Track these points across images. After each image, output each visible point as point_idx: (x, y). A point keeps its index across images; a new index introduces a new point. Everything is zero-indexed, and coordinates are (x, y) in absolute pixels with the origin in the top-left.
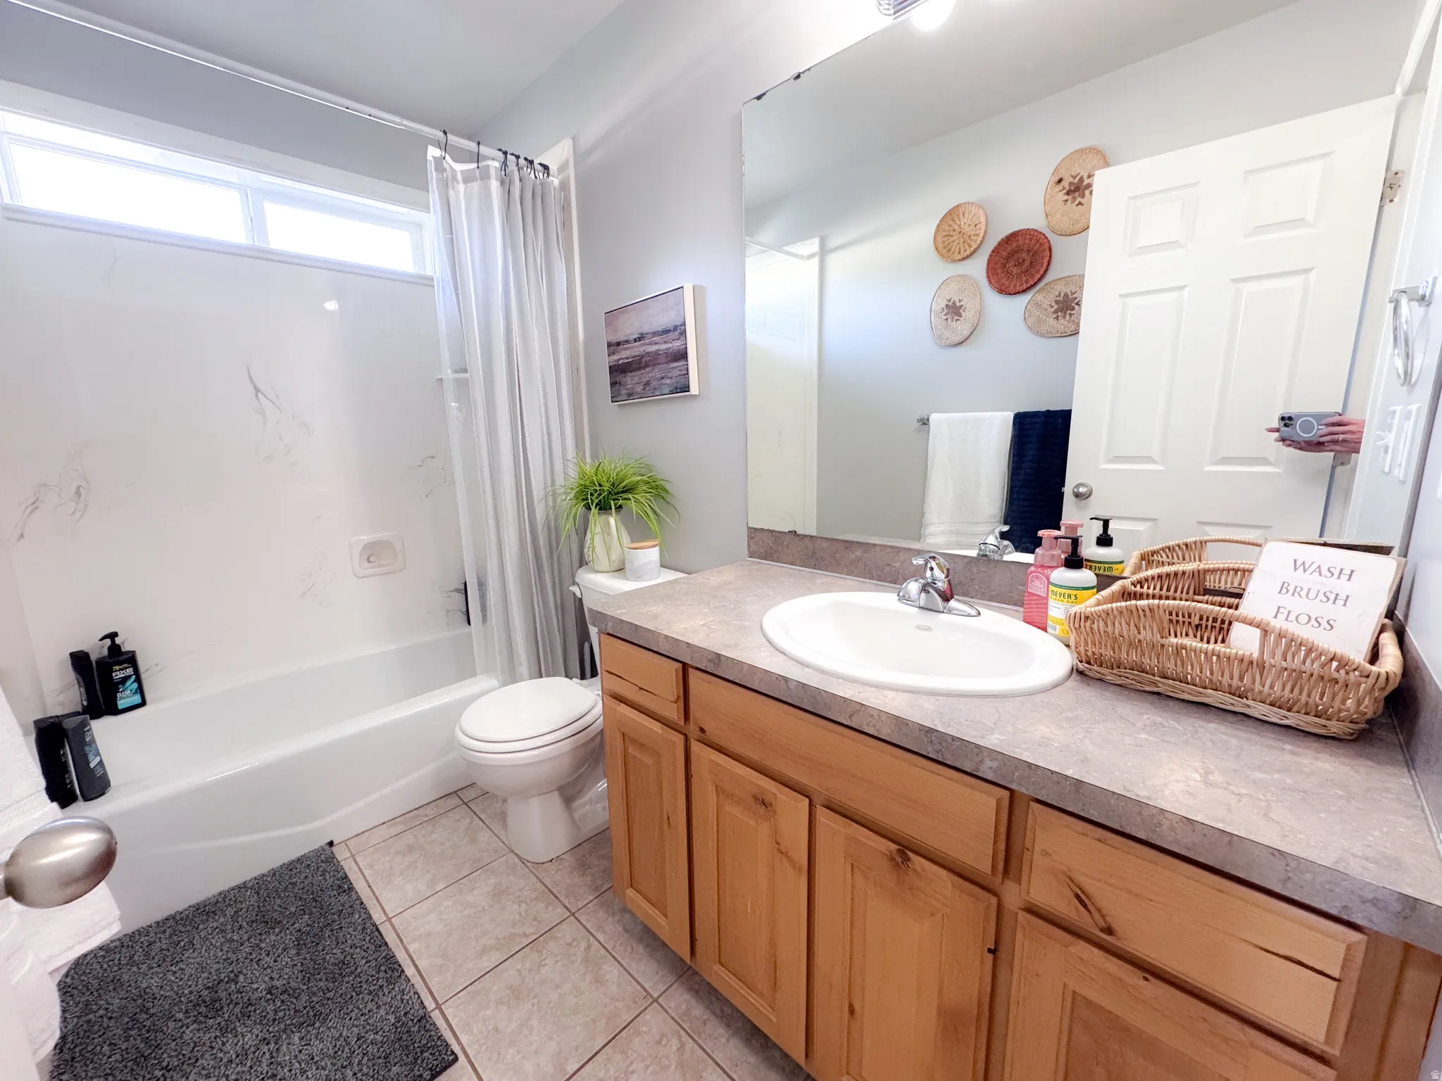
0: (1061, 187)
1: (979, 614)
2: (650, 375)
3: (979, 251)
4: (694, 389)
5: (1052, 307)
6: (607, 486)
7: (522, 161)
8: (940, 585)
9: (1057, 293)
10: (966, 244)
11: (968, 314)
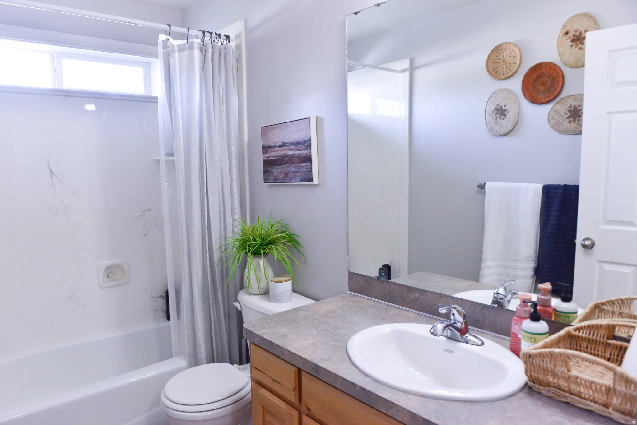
0: (567, 37)
1: (483, 344)
2: (288, 169)
3: (517, 75)
4: (316, 180)
5: (566, 114)
6: (259, 241)
7: (214, 35)
8: (459, 325)
9: (569, 105)
10: (508, 69)
11: (511, 115)
